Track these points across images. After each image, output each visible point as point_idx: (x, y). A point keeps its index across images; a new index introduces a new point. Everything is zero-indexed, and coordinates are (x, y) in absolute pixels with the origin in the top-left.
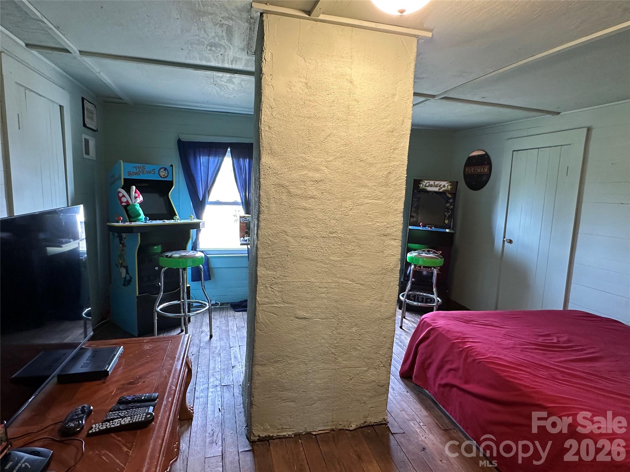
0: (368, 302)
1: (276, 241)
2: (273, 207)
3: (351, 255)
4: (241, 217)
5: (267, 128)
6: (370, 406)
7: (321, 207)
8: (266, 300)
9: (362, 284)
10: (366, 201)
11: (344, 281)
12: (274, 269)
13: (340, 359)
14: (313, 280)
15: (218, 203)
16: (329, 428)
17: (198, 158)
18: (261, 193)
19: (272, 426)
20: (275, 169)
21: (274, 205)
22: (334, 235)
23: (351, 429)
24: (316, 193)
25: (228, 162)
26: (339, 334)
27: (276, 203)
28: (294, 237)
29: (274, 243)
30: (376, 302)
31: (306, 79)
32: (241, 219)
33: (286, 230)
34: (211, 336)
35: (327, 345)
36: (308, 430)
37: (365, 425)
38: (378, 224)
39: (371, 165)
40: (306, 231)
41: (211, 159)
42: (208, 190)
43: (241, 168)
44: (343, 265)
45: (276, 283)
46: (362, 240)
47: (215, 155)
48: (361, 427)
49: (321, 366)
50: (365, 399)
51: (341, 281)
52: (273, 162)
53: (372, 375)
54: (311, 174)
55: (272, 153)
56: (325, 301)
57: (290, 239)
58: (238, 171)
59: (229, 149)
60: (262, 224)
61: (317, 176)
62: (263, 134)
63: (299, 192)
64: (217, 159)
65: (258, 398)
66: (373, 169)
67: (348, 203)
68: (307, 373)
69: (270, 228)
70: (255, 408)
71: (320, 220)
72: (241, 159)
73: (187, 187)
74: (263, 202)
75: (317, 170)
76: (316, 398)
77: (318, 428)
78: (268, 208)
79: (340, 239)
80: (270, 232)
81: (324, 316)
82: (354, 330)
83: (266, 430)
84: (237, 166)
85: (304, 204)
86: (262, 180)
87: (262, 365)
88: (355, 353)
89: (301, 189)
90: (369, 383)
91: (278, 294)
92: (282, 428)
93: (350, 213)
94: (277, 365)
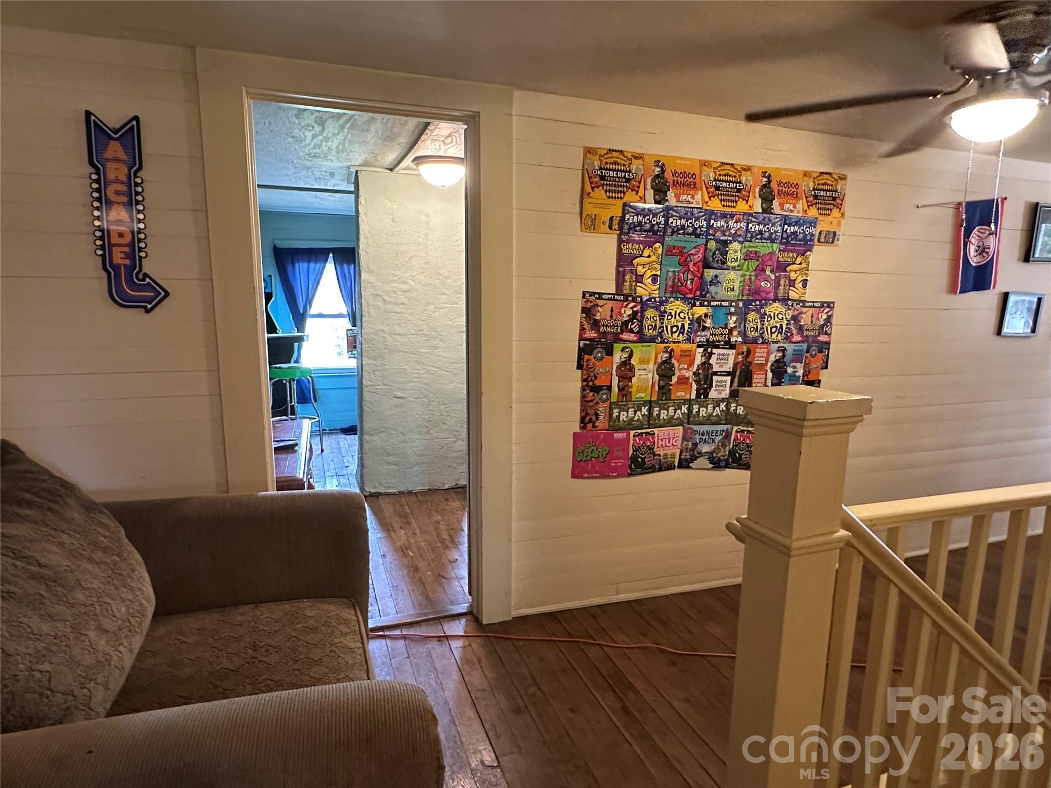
0: (452, 386)
1: (375, 337)
2: (373, 312)
3: (437, 348)
4: (347, 330)
5: (364, 253)
6: (460, 471)
7: (410, 311)
8: (370, 383)
9: (446, 371)
10: (446, 305)
11: (433, 368)
12: (375, 359)
13: (432, 431)
14: (406, 367)
15: (320, 316)
16: (426, 488)
17: (297, 265)
18: (363, 301)
19: (380, 484)
20: (372, 283)
21: (373, 310)
22: (421, 332)
23: (445, 488)
24: (404, 300)
25: (330, 268)
26: (430, 410)
27: (374, 309)
28: (389, 335)
29: (375, 339)
30: (459, 385)
31: (392, 215)
32: (348, 332)
33: (383, 329)
34: (322, 451)
35: (420, 419)
36: (410, 490)
37: (456, 487)
38: (456, 323)
39: (447, 277)
40: (398, 330)
41: (312, 265)
42: (309, 301)
43: (345, 276)
44: (430, 356)
45: (378, 370)
46: (443, 336)
47: (316, 261)
48: (452, 488)
49: (416, 436)
50: (455, 465)
51: (430, 368)
52: (370, 277)
53: (461, 445)
54: (401, 286)
55: (370, 272)
56: (417, 384)
57: (386, 336)
58: (342, 278)
59: (331, 255)
60: (364, 325)
61: (405, 287)
62: (362, 257)
63: (392, 300)
64: (318, 265)
65: (367, 462)
66: (449, 281)
67: (431, 308)
68: (405, 442)
69: (370, 328)
70: (365, 470)
71: (409, 321)
72: (345, 265)
73: (285, 297)
74: (364, 308)
75: (405, 283)
76: (415, 463)
77: (418, 488)
78: (368, 312)
79: (426, 335)
80: (371, 331)
81: (416, 396)
82: (442, 407)
83: (375, 487)
84: (341, 274)
85: (396, 308)
86: (362, 292)
87: (370, 435)
88: (444, 427)
89: (393, 297)
90: (457, 451)
91: (379, 378)
92: (389, 487)
93: (433, 315)
94: (381, 435)
